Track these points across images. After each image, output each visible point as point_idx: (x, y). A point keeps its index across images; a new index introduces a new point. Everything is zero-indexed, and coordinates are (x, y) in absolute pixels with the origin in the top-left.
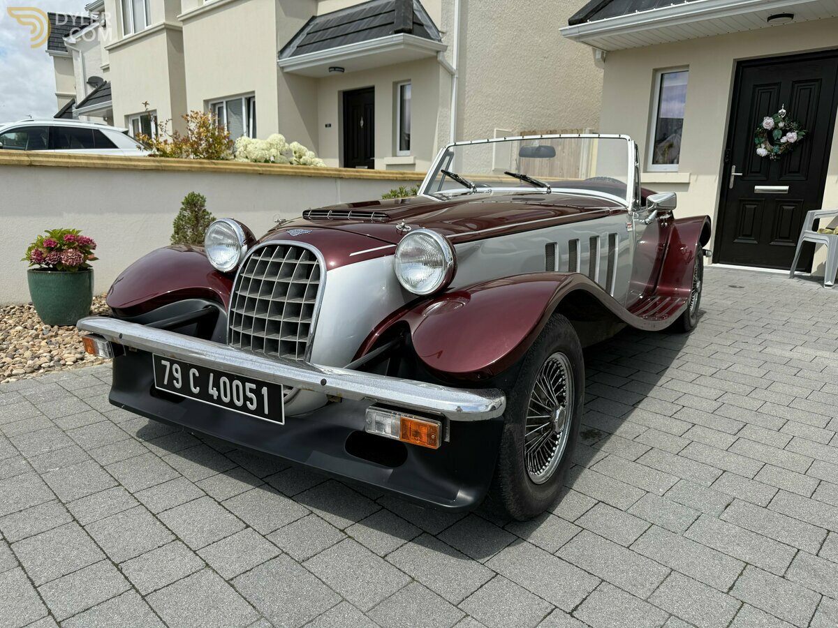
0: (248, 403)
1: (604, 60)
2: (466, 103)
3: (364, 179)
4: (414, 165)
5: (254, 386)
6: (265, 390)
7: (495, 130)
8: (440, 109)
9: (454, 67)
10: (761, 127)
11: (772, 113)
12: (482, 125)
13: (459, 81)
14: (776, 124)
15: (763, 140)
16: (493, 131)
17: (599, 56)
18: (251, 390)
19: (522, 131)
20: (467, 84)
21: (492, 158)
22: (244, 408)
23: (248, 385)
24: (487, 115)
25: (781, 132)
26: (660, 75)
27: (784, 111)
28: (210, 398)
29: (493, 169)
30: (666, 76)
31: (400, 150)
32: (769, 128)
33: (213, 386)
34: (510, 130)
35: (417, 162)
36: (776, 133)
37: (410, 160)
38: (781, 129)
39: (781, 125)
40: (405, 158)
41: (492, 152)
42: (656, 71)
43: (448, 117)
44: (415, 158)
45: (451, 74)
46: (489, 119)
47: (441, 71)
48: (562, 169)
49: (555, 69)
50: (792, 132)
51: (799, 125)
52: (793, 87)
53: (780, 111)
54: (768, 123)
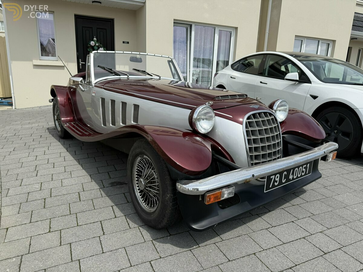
0: (302, 173)
6: (308, 165)
10: (90, 44)
11: (93, 40)
14: (95, 44)
22: (301, 176)
23: (304, 166)
27: (96, 39)
32: (93, 45)
33: (292, 174)
36: (96, 48)
38: (97, 46)
39: (97, 44)
50: (101, 48)
51: (103, 45)
52: (97, 30)
53: (94, 39)
54: (92, 43)
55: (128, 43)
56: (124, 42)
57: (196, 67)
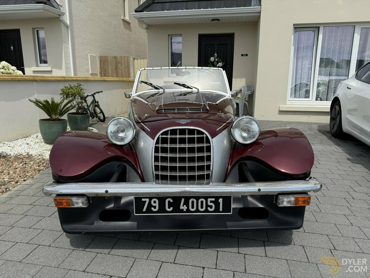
0: (209, 208)
1: (147, 29)
2: (75, 41)
3: (47, 81)
4: (51, 71)
5: (213, 199)
6: (221, 200)
7: (89, 55)
8: (64, 44)
9: (69, 24)
10: (210, 60)
11: (213, 56)
12: (83, 52)
13: (71, 31)
14: (215, 60)
15: (211, 65)
16: (88, 55)
17: (144, 26)
18: (211, 202)
19: (100, 56)
20: (74, 32)
21: (89, 68)
22: (206, 211)
23: (209, 200)
24: (85, 48)
25: (216, 63)
26: (171, 37)
27: (216, 55)
28: (182, 211)
29: (90, 73)
30: (173, 38)
31: (40, 63)
32: (213, 61)
33: (184, 205)
34: (95, 55)
35: (53, 70)
36: (215, 63)
37: (49, 69)
38: (216, 61)
39: (216, 60)
40: (43, 67)
41: (89, 65)
42: (169, 35)
43: (68, 48)
44: (52, 68)
45: (67, 27)
46: (86, 50)
47: (62, 25)
48: (122, 74)
49: (110, 28)
50: (220, 63)
51: (222, 60)
52: (218, 46)
53: (215, 55)
54: (212, 59)
55: (247, 55)
56: (242, 55)
57: (328, 76)
